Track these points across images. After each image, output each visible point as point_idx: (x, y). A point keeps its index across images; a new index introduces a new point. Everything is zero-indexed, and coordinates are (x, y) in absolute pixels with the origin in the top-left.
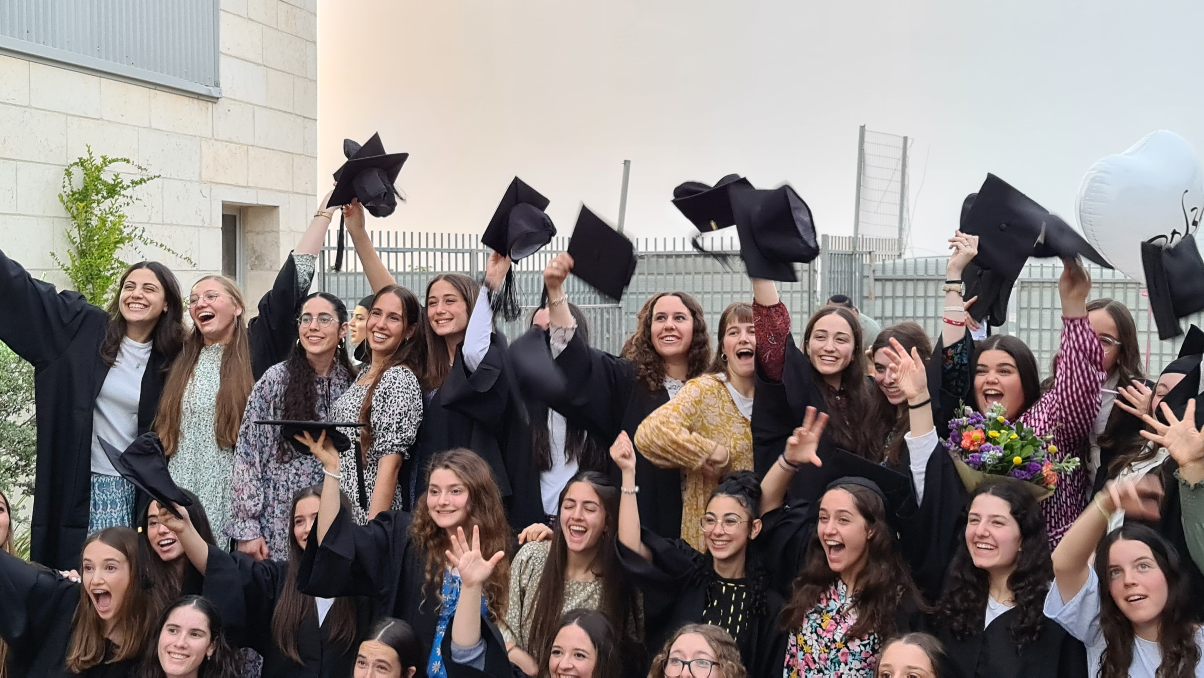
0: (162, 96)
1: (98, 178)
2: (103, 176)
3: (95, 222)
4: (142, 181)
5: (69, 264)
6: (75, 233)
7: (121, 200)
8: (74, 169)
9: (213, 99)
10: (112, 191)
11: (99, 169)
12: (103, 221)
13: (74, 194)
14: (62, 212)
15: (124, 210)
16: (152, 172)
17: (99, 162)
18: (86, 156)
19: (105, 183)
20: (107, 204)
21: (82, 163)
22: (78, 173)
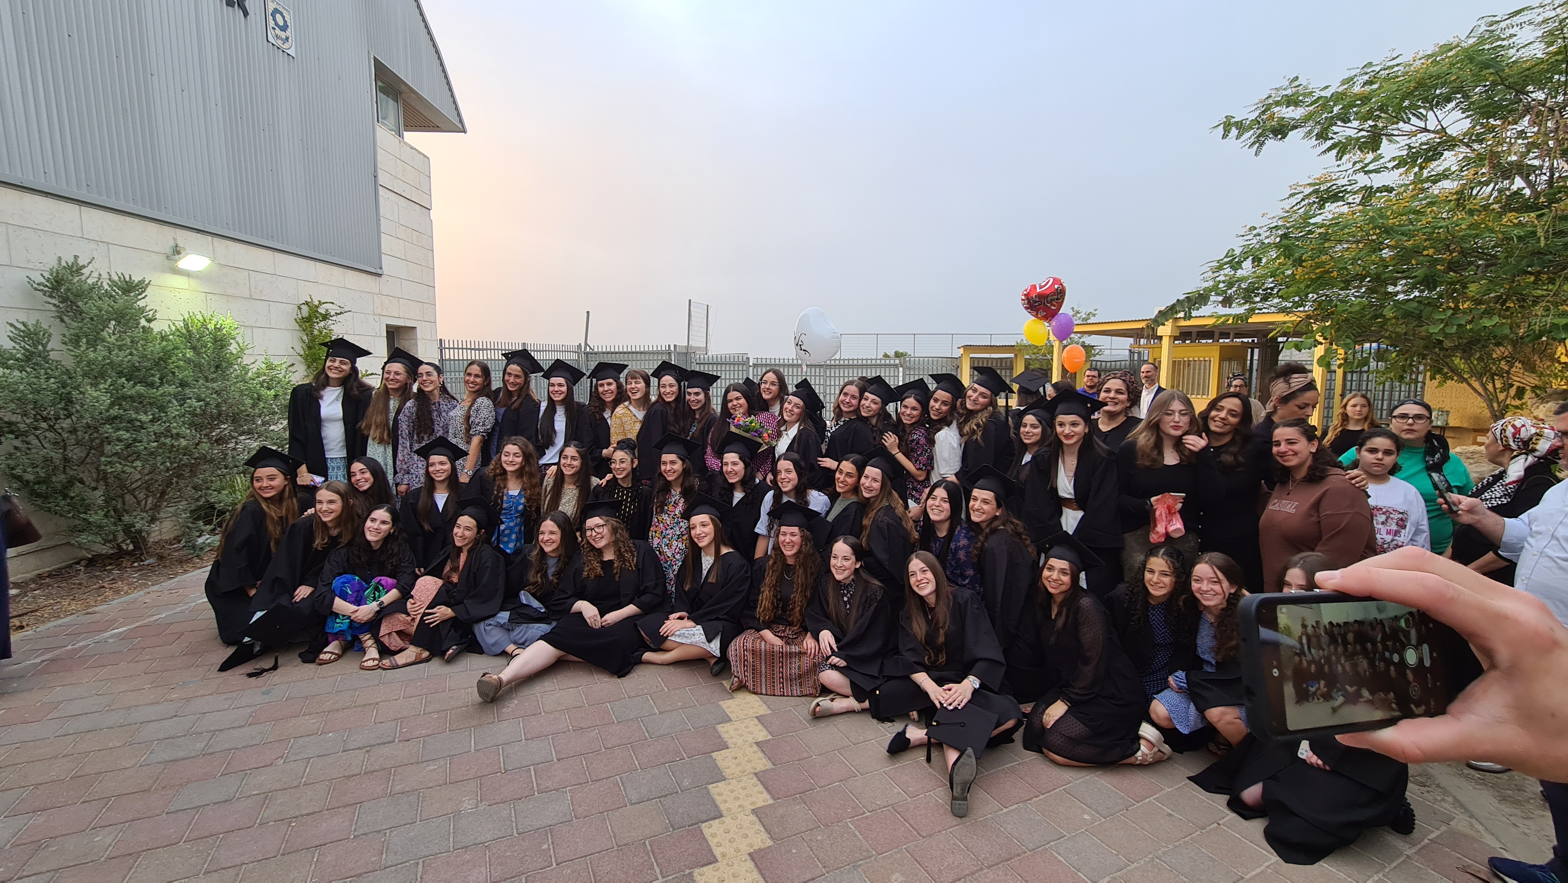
0: (350, 272)
1: (317, 311)
2: (319, 310)
3: (316, 332)
4: (341, 313)
5: (302, 353)
6: (305, 338)
7: (330, 322)
8: (302, 306)
9: (380, 275)
10: (325, 317)
11: (317, 307)
12: (321, 332)
13: (303, 318)
14: (297, 328)
15: (332, 327)
16: (346, 309)
17: (317, 303)
18: (309, 300)
19: (321, 314)
20: (322, 324)
21: (307, 303)
22: (305, 308)
